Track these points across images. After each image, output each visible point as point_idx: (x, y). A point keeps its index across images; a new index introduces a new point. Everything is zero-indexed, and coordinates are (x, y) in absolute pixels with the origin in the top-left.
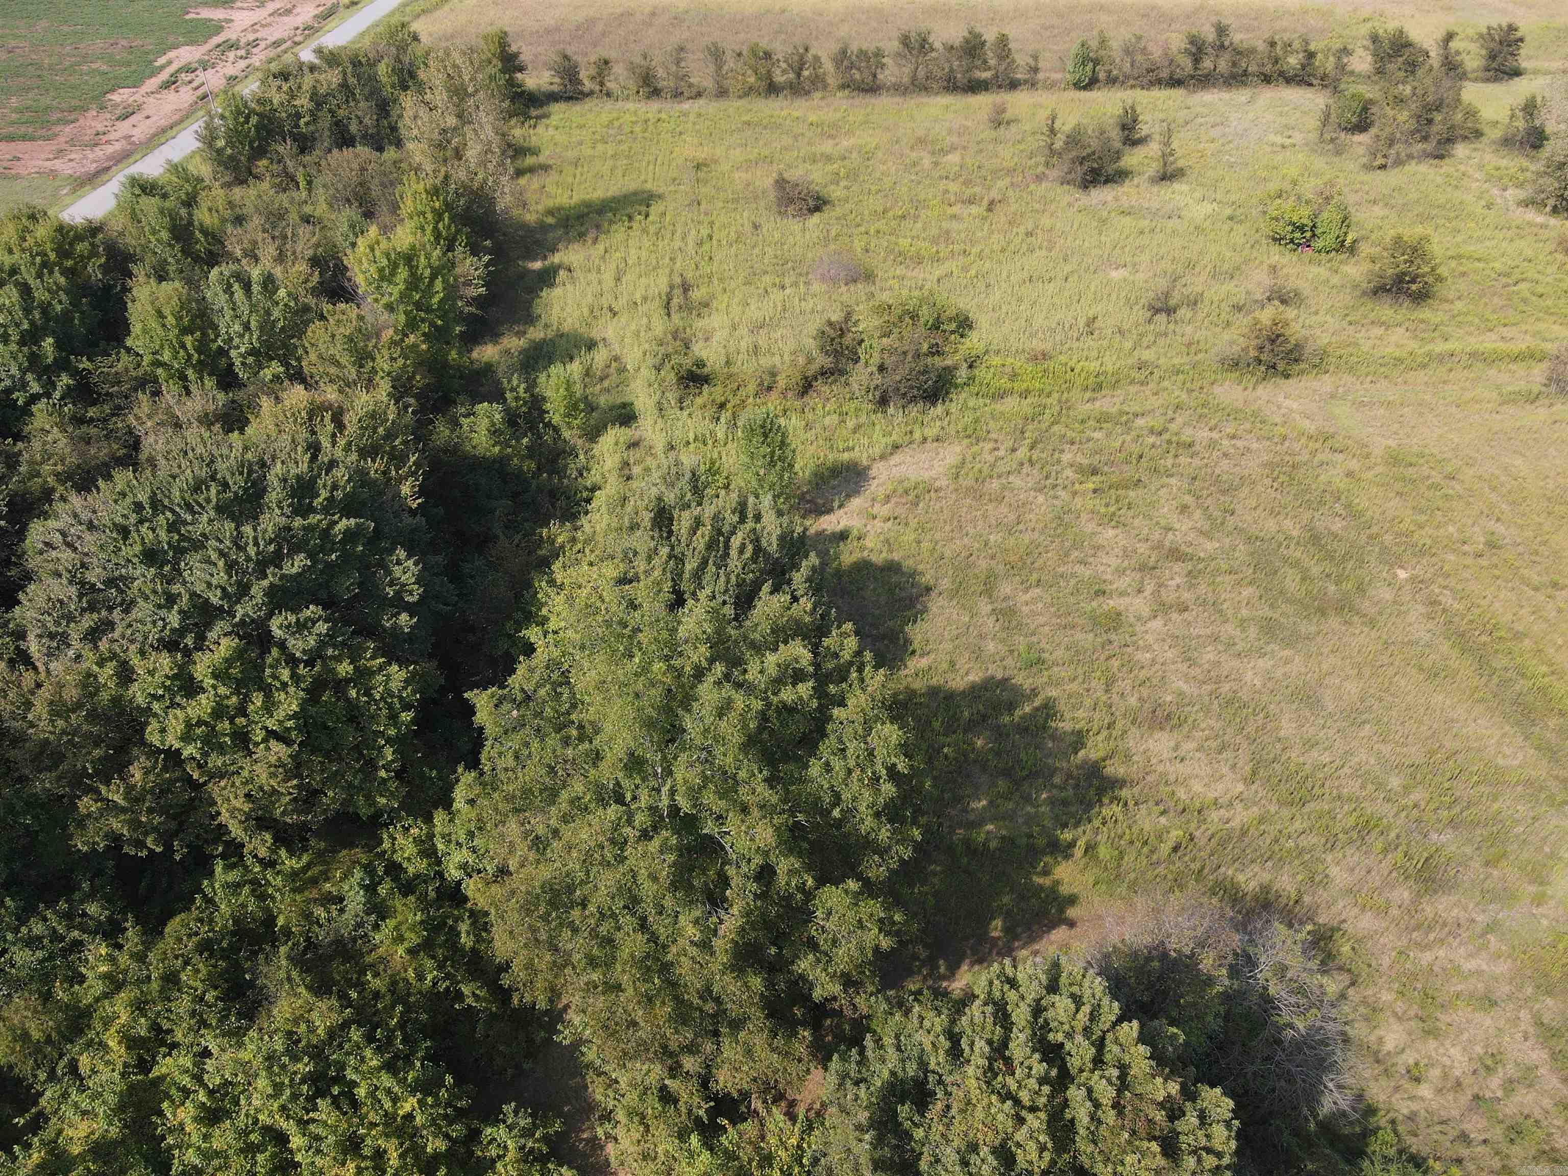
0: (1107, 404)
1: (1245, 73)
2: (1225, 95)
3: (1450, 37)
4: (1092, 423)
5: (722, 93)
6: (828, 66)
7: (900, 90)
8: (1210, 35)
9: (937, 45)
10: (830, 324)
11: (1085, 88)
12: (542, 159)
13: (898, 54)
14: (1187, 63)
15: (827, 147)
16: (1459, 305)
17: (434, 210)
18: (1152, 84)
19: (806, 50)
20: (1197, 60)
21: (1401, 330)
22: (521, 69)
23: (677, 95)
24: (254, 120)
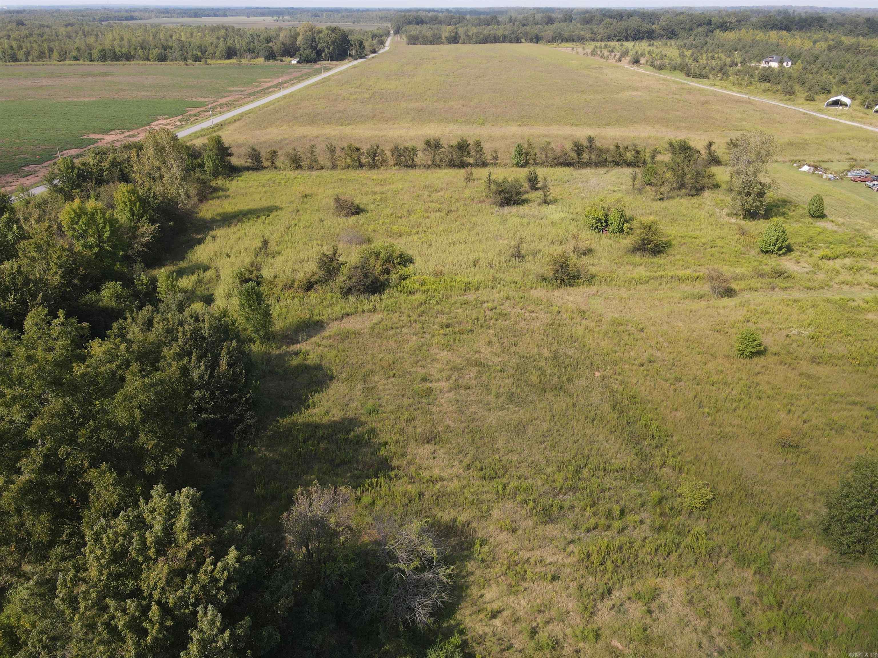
0: (471, 297)
1: (606, 161)
2: (593, 171)
3: (710, 144)
4: (458, 305)
5: (334, 167)
6: (388, 154)
7: (427, 167)
8: (585, 143)
9: (445, 146)
10: (324, 255)
11: (522, 166)
12: (228, 193)
13: (424, 150)
14: (574, 155)
15: (378, 189)
16: (678, 257)
17: (130, 201)
18: (556, 165)
19: (378, 147)
20: (579, 154)
21: (642, 267)
22: (230, 155)
23: (311, 168)
24: (76, 171)
